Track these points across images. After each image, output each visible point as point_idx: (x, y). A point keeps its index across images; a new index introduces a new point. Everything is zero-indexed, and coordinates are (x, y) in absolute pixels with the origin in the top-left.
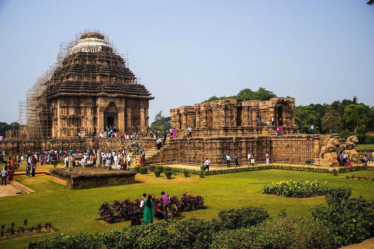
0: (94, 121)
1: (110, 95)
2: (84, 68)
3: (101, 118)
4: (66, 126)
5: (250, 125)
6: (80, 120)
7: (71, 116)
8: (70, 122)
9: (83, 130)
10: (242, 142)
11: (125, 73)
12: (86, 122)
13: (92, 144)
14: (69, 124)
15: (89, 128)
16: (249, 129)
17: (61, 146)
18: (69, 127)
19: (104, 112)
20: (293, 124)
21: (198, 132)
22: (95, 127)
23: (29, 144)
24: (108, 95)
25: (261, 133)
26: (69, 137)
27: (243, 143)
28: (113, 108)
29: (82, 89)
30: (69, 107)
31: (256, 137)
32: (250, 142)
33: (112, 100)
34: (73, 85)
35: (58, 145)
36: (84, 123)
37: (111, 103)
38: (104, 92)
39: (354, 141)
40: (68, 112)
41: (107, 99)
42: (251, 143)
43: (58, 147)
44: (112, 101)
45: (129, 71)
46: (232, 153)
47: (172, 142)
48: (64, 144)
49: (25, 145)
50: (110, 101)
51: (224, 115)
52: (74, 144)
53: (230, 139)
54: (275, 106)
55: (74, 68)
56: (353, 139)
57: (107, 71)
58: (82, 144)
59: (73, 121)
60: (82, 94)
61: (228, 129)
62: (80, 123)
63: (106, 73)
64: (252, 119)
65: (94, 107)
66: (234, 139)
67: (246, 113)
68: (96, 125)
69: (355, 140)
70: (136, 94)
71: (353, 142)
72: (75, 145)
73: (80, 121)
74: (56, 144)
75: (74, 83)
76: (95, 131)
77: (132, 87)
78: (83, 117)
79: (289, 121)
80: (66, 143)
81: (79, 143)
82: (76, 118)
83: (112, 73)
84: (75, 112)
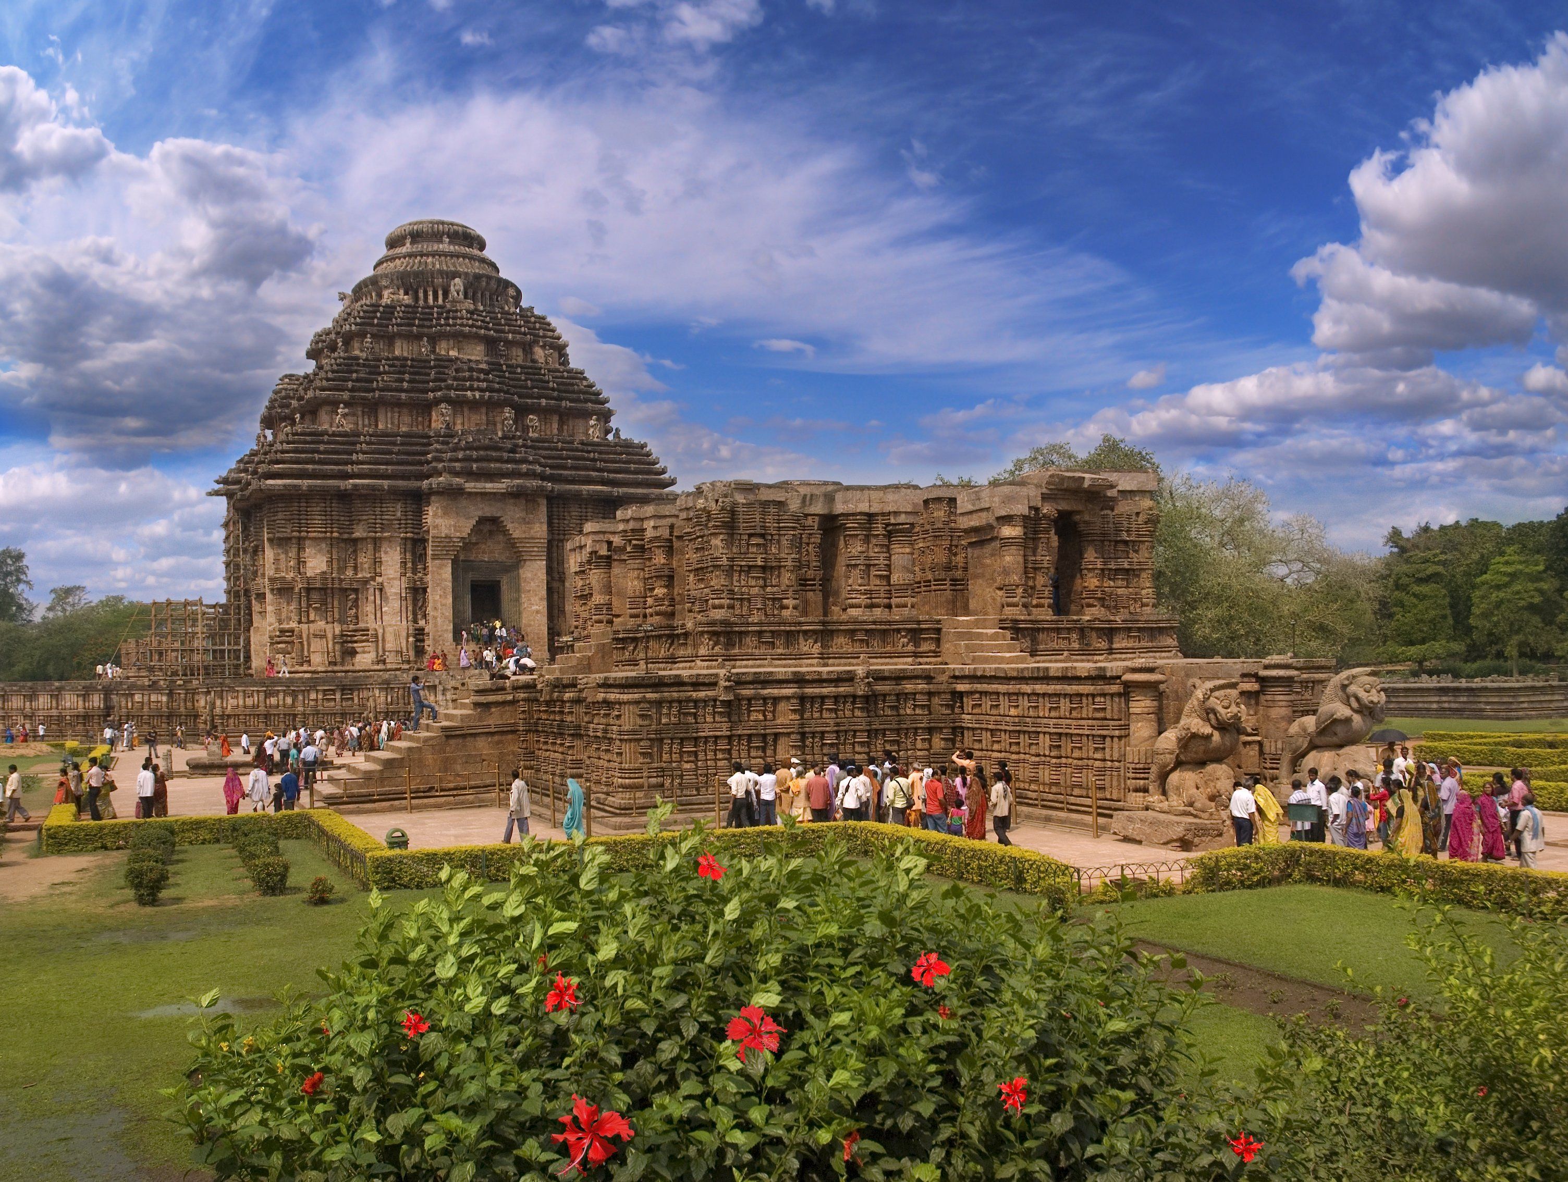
0: (415, 601)
1: (479, 485)
2: (380, 374)
3: (438, 585)
4: (293, 625)
5: (878, 613)
6: (353, 596)
7: (314, 578)
8: (309, 606)
9: (368, 641)
10: (776, 700)
11: (562, 387)
12: (378, 602)
13: (382, 699)
14: (303, 616)
15: (389, 630)
16: (867, 631)
17: (262, 708)
18: (304, 627)
19: (455, 562)
20: (1143, 605)
21: (635, 648)
22: (422, 623)
23: (146, 698)
24: (467, 485)
25: (936, 654)
26: (305, 668)
27: (782, 706)
28: (499, 543)
29: (362, 463)
30: (305, 538)
31: (860, 670)
32: (823, 698)
33: (487, 509)
34: (322, 447)
35: (249, 702)
36: (370, 608)
37: (482, 521)
38: (450, 473)
39: (1358, 699)
40: (300, 562)
41: (464, 502)
42: (829, 705)
43: (248, 712)
44: (489, 510)
45: (585, 383)
46: (716, 760)
47: (491, 698)
48: (273, 701)
49: (130, 704)
50: (480, 513)
51: (724, 561)
52: (316, 700)
53: (704, 684)
54: (1026, 512)
55: (333, 372)
56: (1353, 689)
57: (476, 384)
58: (352, 699)
59: (324, 603)
60: (355, 486)
61: (741, 633)
62: (357, 607)
63: (469, 393)
64: (888, 578)
65: (413, 539)
66: (723, 683)
67: (857, 548)
68: (425, 616)
69: (1362, 694)
70: (603, 482)
71: (1355, 705)
72: (320, 702)
73: (357, 600)
74: (237, 697)
75: (326, 438)
76: (417, 641)
77: (589, 452)
78: (366, 582)
79: (1120, 591)
80: (281, 696)
81: (338, 696)
82: (336, 586)
83: (499, 391)
84: (330, 562)
